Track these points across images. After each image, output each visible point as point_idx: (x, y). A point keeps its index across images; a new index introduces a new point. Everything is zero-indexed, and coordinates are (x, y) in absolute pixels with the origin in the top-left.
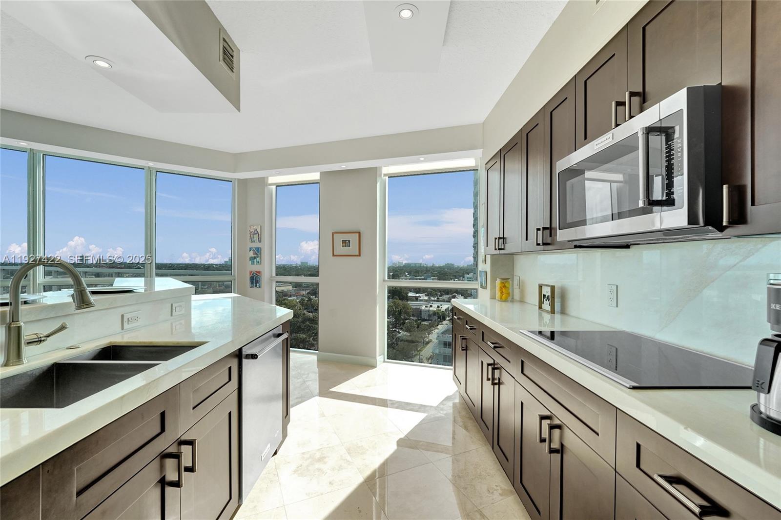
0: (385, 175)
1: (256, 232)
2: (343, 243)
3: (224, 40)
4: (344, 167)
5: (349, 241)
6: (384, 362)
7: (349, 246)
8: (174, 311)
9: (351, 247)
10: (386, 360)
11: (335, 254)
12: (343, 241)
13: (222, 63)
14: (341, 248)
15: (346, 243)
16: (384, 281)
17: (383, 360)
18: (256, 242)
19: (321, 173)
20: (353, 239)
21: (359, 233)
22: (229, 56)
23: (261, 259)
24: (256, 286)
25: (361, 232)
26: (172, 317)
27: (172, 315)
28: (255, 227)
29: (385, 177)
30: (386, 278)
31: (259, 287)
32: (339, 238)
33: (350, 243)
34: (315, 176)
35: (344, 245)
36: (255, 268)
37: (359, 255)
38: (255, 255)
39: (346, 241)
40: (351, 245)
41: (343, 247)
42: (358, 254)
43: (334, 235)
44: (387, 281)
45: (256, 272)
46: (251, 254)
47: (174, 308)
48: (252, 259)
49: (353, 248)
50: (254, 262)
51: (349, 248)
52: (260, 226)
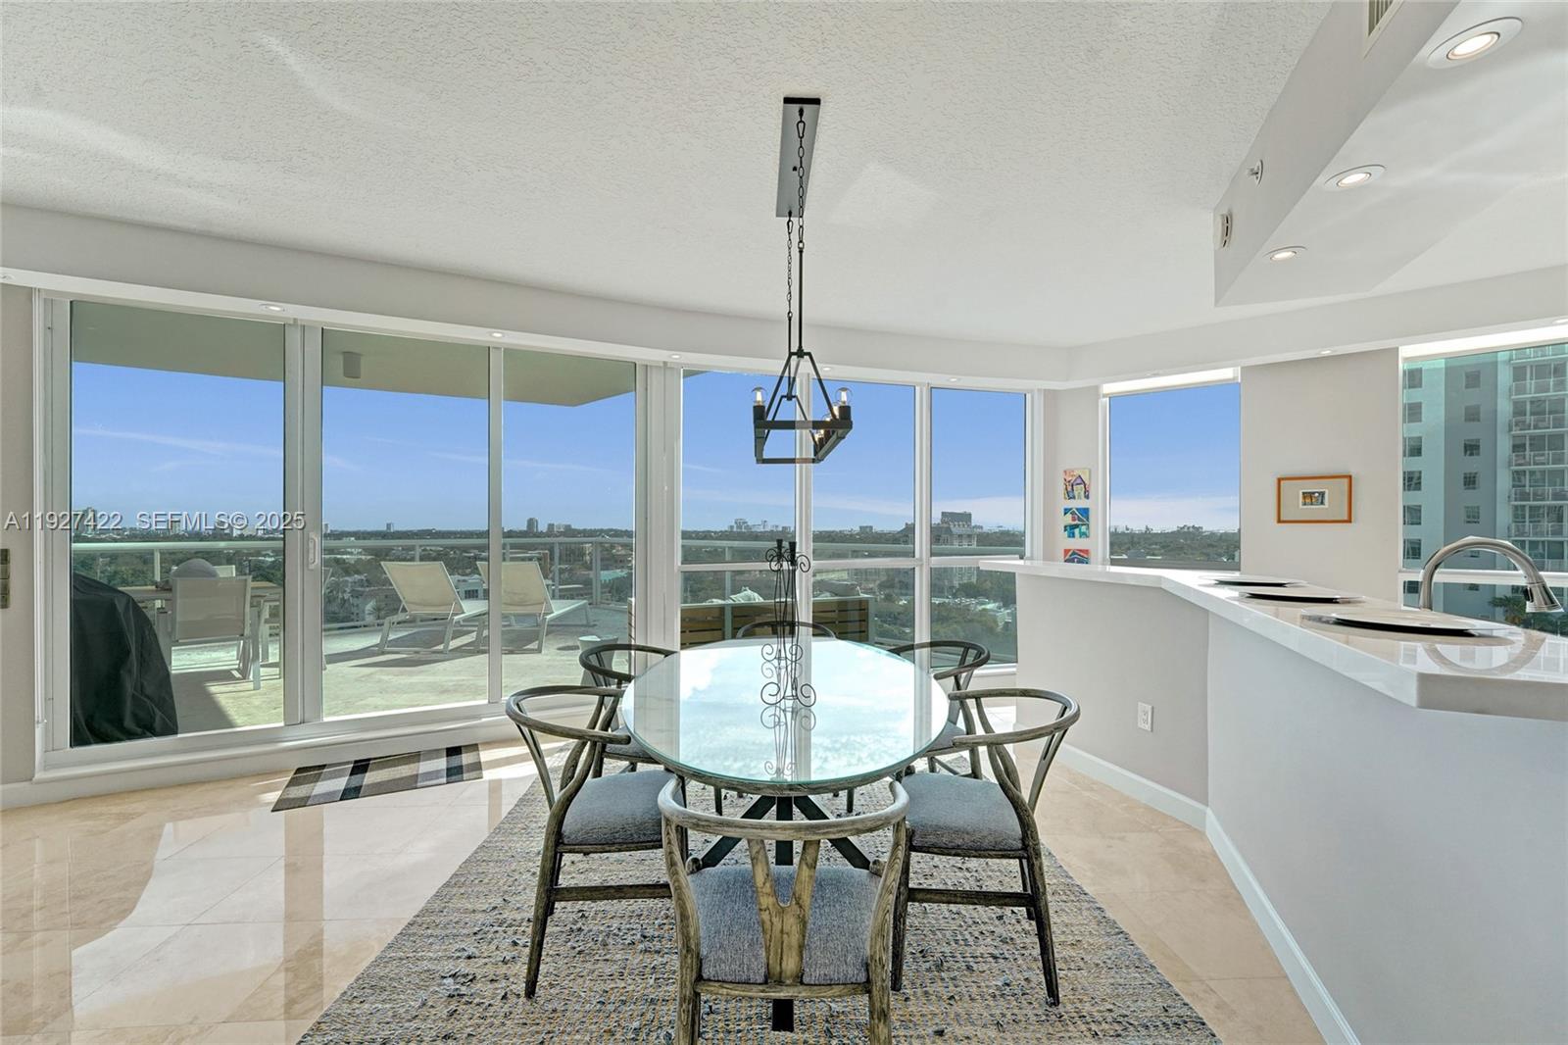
1: (1079, 481)
2: (1304, 498)
5: (1322, 494)
7: (1322, 503)
9: (1326, 506)
11: (1283, 519)
12: (1304, 493)
14: (1301, 506)
15: (1313, 498)
18: (1079, 498)
19: (1243, 367)
20: (1334, 492)
21: (1350, 477)
23: (1088, 528)
25: (1354, 476)
28: (1076, 473)
32: (1294, 492)
33: (1323, 497)
34: (1229, 373)
35: (1308, 501)
36: (1077, 543)
38: (1077, 522)
39: (1314, 493)
40: (1326, 501)
41: (1305, 504)
42: (1344, 519)
43: (1282, 482)
45: (1080, 551)
48: (1070, 529)
49: (1333, 505)
50: (1073, 534)
51: (1322, 506)
52: (1087, 471)
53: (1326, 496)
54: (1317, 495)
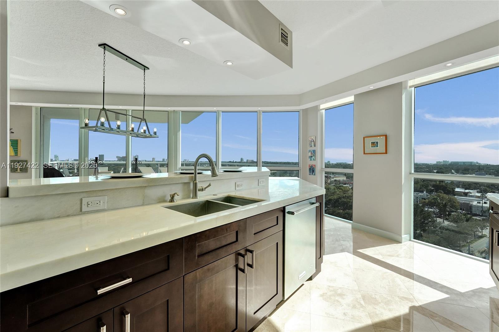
0: (411, 87)
1: (312, 141)
2: (372, 144)
3: (282, 29)
4: (372, 87)
5: (377, 143)
6: (410, 240)
7: (377, 146)
8: (259, 183)
9: (379, 147)
10: (412, 239)
11: (365, 153)
12: (372, 143)
13: (281, 43)
15: (375, 144)
16: (410, 174)
17: (408, 238)
18: (313, 147)
19: (354, 95)
20: (381, 141)
21: (386, 136)
22: (285, 37)
23: (315, 157)
24: (312, 174)
25: (387, 135)
26: (259, 187)
27: (258, 185)
28: (312, 138)
29: (411, 89)
30: (413, 172)
31: (314, 175)
32: (369, 141)
33: (377, 144)
34: (351, 99)
36: (312, 163)
37: (386, 153)
38: (312, 155)
39: (375, 142)
40: (378, 146)
41: (372, 147)
42: (384, 152)
43: (365, 139)
44: (412, 174)
45: (313, 165)
46: (310, 154)
47: (259, 182)
48: (310, 157)
49: (381, 148)
50: (311, 159)
51: (377, 148)
52: (315, 137)
53: (378, 143)
54: (376, 143)
